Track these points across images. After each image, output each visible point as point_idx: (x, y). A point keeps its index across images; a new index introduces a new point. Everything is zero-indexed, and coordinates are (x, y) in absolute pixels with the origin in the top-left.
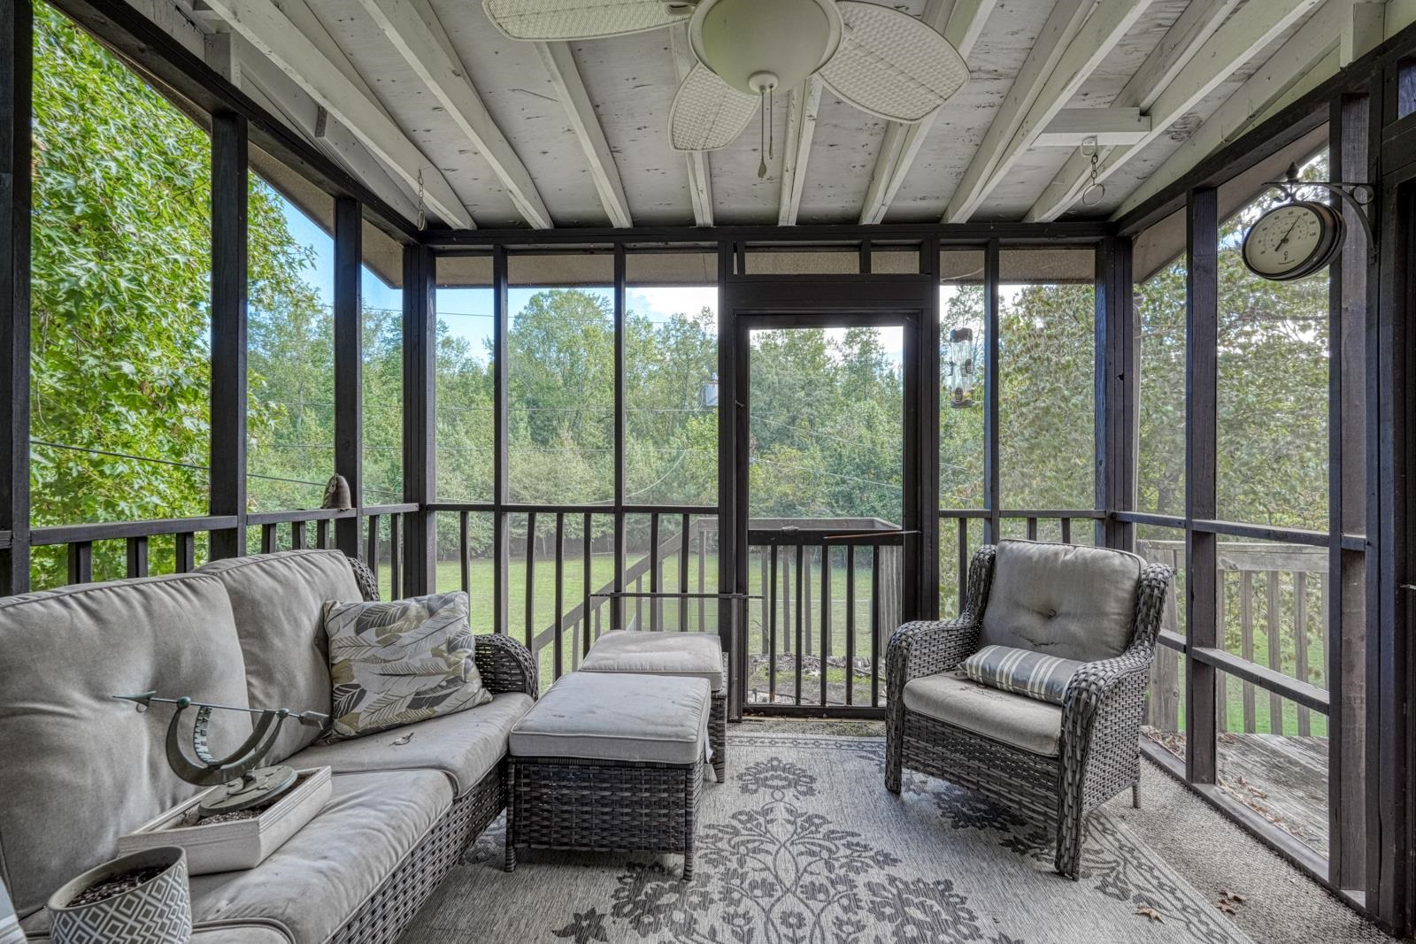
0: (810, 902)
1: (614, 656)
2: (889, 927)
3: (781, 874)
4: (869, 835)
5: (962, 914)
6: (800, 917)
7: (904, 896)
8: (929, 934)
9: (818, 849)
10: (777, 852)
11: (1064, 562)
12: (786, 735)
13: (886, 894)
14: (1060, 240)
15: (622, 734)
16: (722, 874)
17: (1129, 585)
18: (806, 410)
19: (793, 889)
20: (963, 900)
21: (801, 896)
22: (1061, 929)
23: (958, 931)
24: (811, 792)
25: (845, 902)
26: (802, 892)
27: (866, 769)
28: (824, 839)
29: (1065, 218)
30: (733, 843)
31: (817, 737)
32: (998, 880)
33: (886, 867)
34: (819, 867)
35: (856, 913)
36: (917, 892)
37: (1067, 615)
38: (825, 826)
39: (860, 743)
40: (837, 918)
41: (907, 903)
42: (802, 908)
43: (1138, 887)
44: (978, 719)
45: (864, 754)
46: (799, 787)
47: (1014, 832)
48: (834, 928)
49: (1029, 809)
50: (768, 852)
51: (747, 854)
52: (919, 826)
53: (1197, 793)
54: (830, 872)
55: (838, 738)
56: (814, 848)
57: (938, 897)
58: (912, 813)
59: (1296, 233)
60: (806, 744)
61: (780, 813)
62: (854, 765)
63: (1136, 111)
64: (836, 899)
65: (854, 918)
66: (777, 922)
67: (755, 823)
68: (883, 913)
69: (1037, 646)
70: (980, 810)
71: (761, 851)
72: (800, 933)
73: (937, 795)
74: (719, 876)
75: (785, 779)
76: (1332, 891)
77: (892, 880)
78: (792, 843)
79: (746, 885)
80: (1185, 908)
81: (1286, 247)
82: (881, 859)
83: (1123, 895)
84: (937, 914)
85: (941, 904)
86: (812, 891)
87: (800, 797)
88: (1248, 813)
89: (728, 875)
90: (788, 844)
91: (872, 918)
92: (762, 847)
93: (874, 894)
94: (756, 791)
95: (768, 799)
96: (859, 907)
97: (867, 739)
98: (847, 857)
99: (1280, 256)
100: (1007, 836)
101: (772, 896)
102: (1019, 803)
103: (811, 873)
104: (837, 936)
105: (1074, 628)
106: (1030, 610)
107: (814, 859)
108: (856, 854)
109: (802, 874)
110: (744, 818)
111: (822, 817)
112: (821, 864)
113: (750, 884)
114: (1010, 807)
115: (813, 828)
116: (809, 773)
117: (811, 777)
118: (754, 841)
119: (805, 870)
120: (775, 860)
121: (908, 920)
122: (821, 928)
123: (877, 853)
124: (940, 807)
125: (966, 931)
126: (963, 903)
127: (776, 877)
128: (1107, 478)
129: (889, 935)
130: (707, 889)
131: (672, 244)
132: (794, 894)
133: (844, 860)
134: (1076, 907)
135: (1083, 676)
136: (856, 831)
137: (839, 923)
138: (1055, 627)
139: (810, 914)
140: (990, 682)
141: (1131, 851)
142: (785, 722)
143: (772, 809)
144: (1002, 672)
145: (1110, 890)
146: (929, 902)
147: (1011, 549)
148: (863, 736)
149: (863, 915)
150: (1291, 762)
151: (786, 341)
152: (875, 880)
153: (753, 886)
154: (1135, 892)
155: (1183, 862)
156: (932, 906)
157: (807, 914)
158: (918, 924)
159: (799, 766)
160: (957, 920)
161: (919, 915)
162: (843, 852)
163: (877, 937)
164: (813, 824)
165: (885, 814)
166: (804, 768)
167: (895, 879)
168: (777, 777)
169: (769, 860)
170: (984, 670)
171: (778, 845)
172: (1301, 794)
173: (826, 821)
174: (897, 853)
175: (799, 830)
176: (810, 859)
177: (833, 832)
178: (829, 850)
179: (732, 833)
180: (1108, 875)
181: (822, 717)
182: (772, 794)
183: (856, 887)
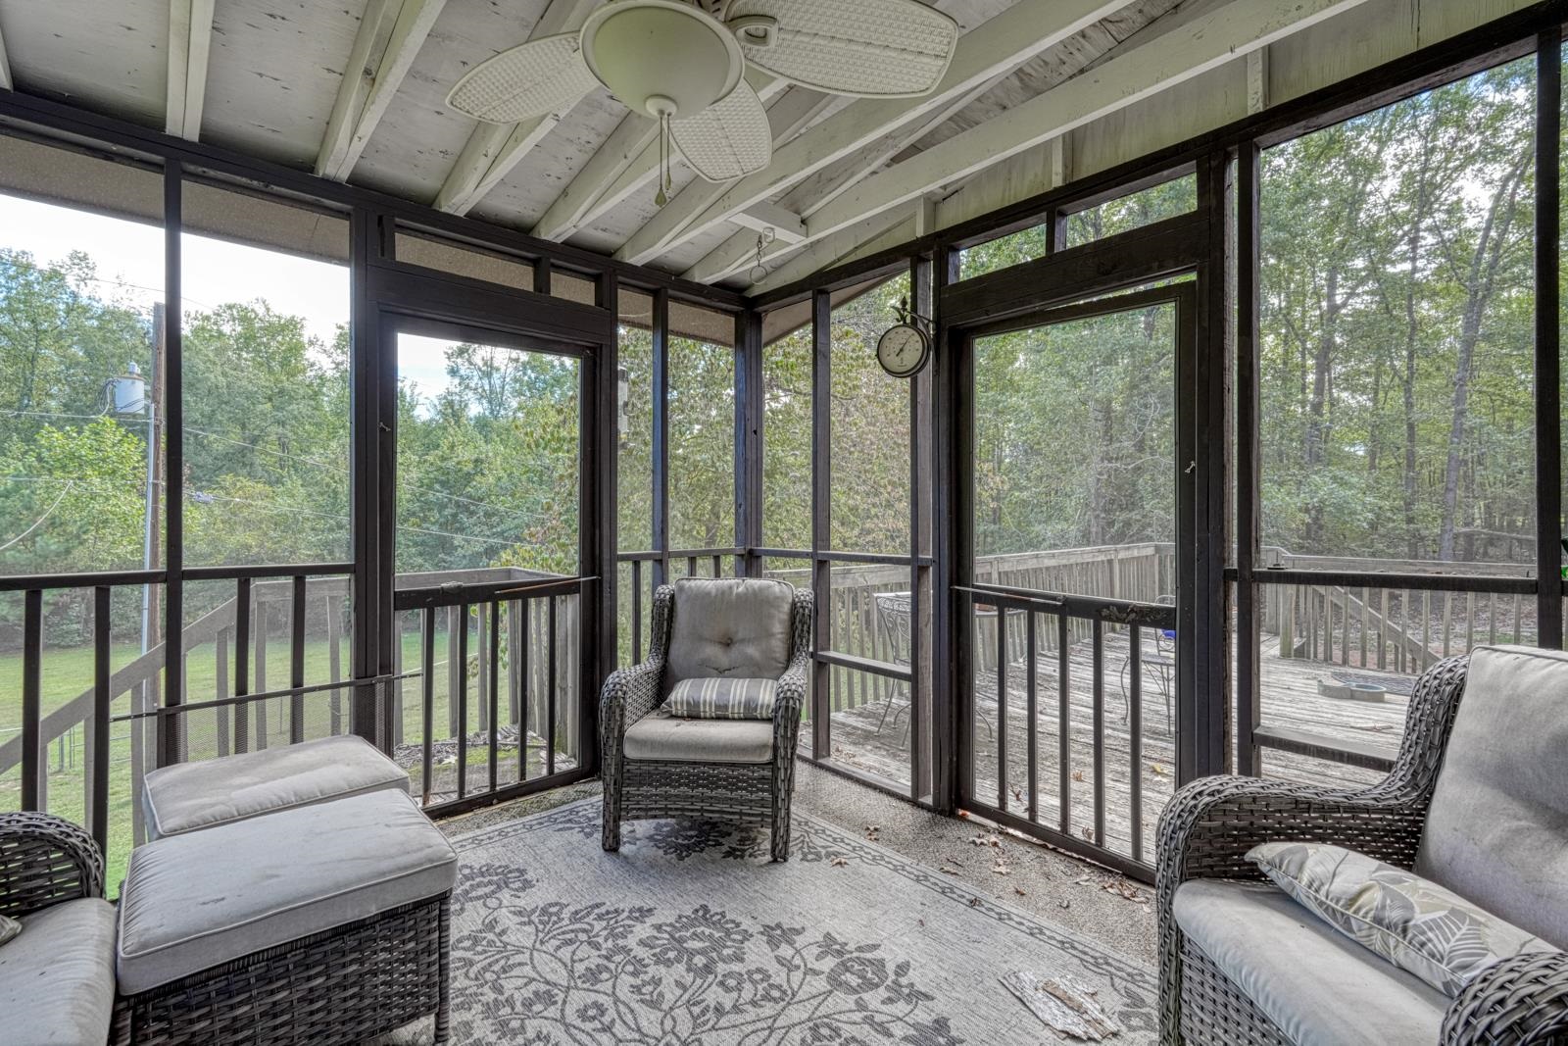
0: (598, 987)
1: (222, 798)
2: (681, 968)
3: (551, 977)
4: (613, 899)
5: (729, 926)
6: (596, 1005)
7: (677, 936)
8: (714, 955)
9: (573, 935)
10: (531, 959)
11: (737, 594)
12: (460, 837)
13: (661, 942)
14: (713, 304)
15: (346, 886)
16: (483, 1012)
17: (786, 608)
18: (275, 429)
19: (573, 984)
20: (723, 915)
21: (585, 986)
22: (797, 901)
23: (734, 941)
24: (527, 885)
25: (630, 968)
26: (584, 982)
27: (572, 840)
28: (571, 923)
29: (722, 285)
30: (472, 975)
31: (498, 827)
32: (737, 886)
33: (646, 919)
34: (584, 950)
35: (646, 972)
36: (685, 927)
37: (742, 641)
38: (565, 911)
39: (549, 816)
40: (632, 986)
41: (681, 941)
42: (593, 997)
43: (823, 847)
44: (704, 748)
45: (561, 826)
46: (511, 885)
47: (728, 843)
48: (635, 996)
49: (749, 815)
50: (520, 964)
51: (499, 978)
52: (652, 872)
53: (822, 767)
54: (598, 949)
55: (524, 819)
56: (568, 936)
57: (704, 923)
58: (638, 863)
59: (907, 347)
60: (489, 838)
61: (507, 919)
62: (556, 840)
63: (798, 218)
64: (619, 970)
65: (646, 978)
66: (578, 1023)
67: (484, 943)
68: (669, 959)
69: (721, 672)
70: (692, 837)
71: (512, 967)
72: (606, 1019)
73: (651, 838)
74: (481, 1016)
75: (490, 883)
76: (914, 802)
77: (658, 928)
78: (542, 943)
79: (519, 1008)
80: (854, 848)
81: (901, 355)
82: (637, 915)
83: (818, 858)
84: (711, 936)
85: (709, 927)
86: (593, 976)
87: (520, 894)
88: (854, 769)
89: (489, 1010)
90: (538, 945)
91: (662, 969)
92: (510, 962)
93: (652, 948)
94: (462, 909)
95: (483, 912)
96: (645, 966)
97: (556, 810)
98: (605, 928)
99: (898, 359)
100: (725, 848)
101: (556, 1003)
102: (741, 813)
103: (581, 960)
104: (642, 1001)
105: (752, 651)
106: (711, 641)
107: (575, 946)
108: (612, 922)
109: (572, 966)
110: (467, 944)
111: (556, 904)
112: (585, 946)
113: (523, 1004)
114: (731, 820)
115: (554, 918)
116: (513, 867)
117: (518, 870)
118: (497, 961)
119: (573, 961)
120: (534, 967)
121: (692, 953)
122: (624, 1003)
123: (631, 912)
124: (659, 848)
125: (739, 937)
126: (724, 917)
127: (547, 983)
128: (746, 519)
129: (685, 974)
130: (475, 1036)
131: (276, 188)
132: (576, 988)
133: (605, 933)
134: (797, 880)
135: (786, 687)
136: (598, 901)
137: (636, 989)
138: (735, 652)
139: (606, 997)
140: (694, 714)
141: (806, 824)
142: (449, 823)
143: (495, 920)
144: (705, 701)
145: (810, 857)
146: (699, 930)
147: (690, 587)
148: (547, 809)
149: (652, 970)
150: (855, 728)
151: (239, 329)
152: (644, 936)
153: (528, 1004)
154: (823, 852)
155: (838, 818)
156: (703, 932)
157: (602, 999)
158: (702, 952)
159: (497, 864)
160: (728, 933)
161: (697, 945)
162: (598, 926)
163: (676, 981)
164: (551, 914)
165: (615, 873)
166: (504, 864)
167: (661, 926)
168: (479, 885)
169: (527, 970)
170: (688, 703)
171: (528, 953)
172: (869, 747)
173: (563, 906)
174: (648, 903)
175: (541, 927)
176: (571, 948)
177: (576, 913)
178: (584, 931)
179: (463, 967)
180: (802, 847)
181: (492, 805)
182: (485, 905)
183: (631, 950)
